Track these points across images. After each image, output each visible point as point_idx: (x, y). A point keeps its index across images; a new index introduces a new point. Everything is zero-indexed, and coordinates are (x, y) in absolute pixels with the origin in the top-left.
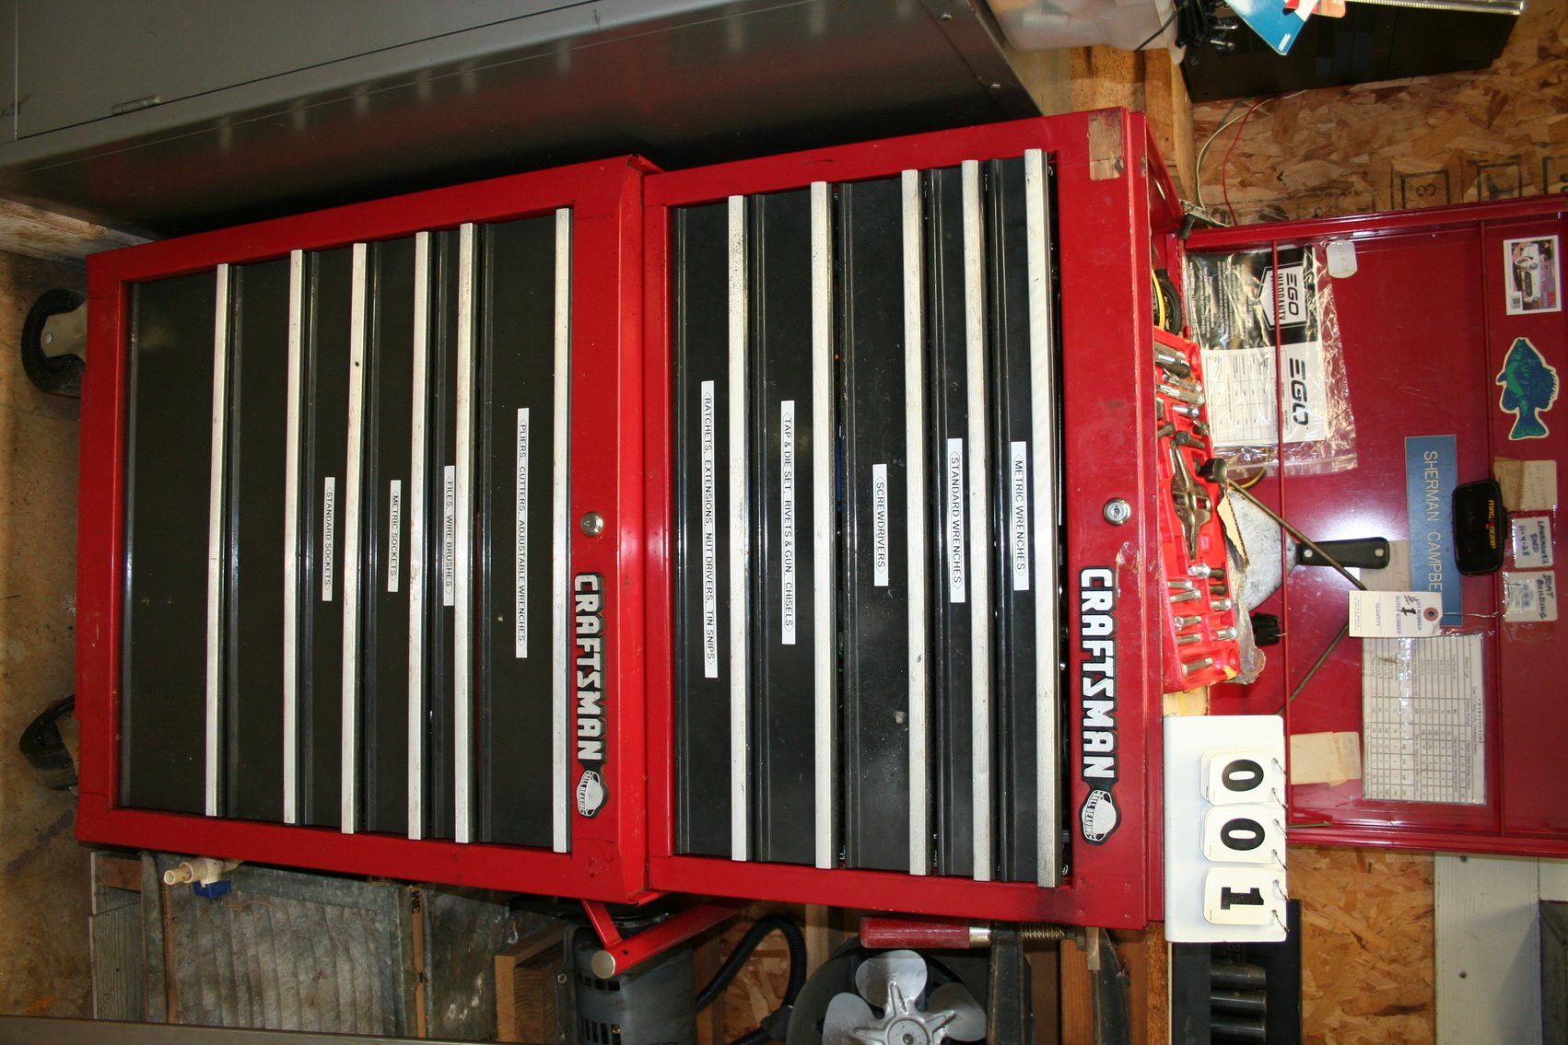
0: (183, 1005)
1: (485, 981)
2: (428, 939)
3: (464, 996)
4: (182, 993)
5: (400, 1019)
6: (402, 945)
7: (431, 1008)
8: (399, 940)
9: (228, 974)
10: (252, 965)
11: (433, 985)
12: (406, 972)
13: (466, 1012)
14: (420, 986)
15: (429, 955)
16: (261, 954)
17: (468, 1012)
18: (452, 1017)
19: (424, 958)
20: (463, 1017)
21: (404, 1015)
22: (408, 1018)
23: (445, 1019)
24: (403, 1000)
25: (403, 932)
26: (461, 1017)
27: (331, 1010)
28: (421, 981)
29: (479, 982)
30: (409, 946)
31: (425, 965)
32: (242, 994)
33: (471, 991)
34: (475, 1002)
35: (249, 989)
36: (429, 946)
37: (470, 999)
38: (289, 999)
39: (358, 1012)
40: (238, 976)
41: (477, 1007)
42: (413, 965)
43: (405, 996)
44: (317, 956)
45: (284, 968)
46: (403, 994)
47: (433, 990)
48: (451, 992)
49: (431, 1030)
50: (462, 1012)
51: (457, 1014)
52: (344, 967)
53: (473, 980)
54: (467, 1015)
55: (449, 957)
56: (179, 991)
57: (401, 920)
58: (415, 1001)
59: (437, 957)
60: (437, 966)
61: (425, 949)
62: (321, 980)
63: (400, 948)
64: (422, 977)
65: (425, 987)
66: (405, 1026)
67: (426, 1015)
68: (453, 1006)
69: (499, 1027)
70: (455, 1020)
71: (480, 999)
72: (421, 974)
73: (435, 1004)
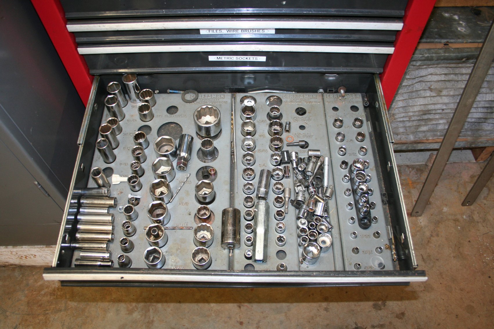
0: (424, 138)
1: (447, 12)
2: (428, 40)
3: (454, 23)
4: (419, 138)
5: (466, 56)
6: (432, 54)
7: (460, 40)
8: (430, 55)
9: (416, 121)
10: (417, 113)
11: (450, 39)
12: (445, 52)
13: (461, 22)
14: (450, 45)
15: (436, 40)
16: (413, 110)
17: (461, 21)
18: (464, 29)
19: (437, 42)
20: (464, 24)
21: (465, 54)
22: (466, 52)
23: (464, 32)
24: (457, 54)
25: (426, 53)
26: (464, 25)
27: (446, 83)
28: (448, 45)
29: (447, 15)
30: (433, 51)
31: (440, 43)
32: (425, 117)
33: (451, 20)
34: (456, 17)
35: (425, 114)
36: (432, 40)
37: (455, 20)
38: (435, 100)
39: (451, 73)
40: (418, 118)
41: (459, 16)
42: (441, 49)
43: (456, 53)
44: (421, 89)
45: (421, 101)
46: (455, 54)
47: (452, 39)
48: (453, 30)
49: (471, 41)
50: (462, 24)
51: (462, 27)
52: (430, 78)
53: (445, 18)
54: (463, 22)
55: (436, 30)
56: (418, 139)
57: (421, 54)
58: (458, 48)
59: (437, 36)
60: (441, 37)
61: (433, 42)
62: (432, 87)
63: (433, 55)
64: (445, 44)
65: (452, 43)
66: (469, 54)
67: (463, 43)
68: (459, 29)
69: (469, 6)
70: (465, 28)
71: (455, 15)
72: (445, 45)
73: (459, 38)
